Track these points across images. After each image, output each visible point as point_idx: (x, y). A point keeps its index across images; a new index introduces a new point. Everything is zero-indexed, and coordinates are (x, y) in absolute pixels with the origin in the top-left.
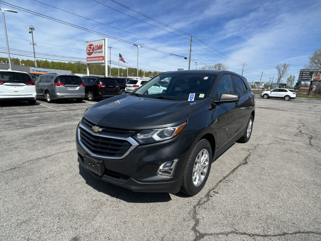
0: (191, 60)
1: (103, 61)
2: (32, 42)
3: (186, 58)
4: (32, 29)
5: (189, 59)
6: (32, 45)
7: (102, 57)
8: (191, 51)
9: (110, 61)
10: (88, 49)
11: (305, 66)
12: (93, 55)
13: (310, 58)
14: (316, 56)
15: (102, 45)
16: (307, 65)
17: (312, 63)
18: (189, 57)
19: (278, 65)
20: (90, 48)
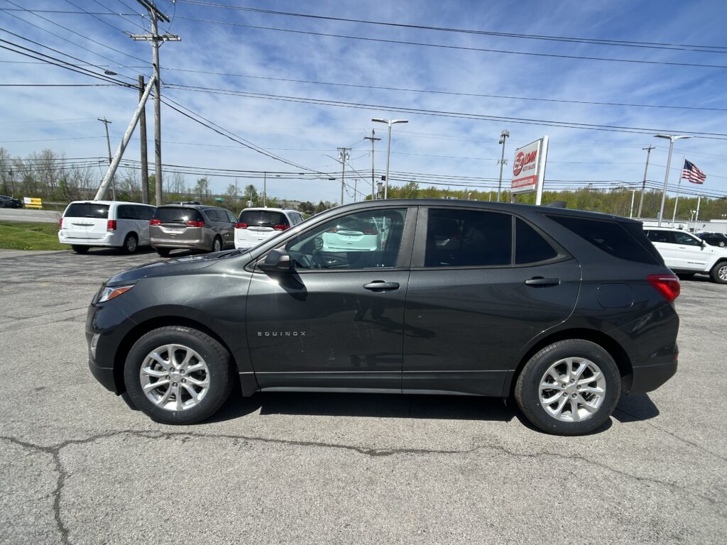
1: (533, 187)
2: (500, 159)
4: (505, 136)
6: (500, 164)
7: (533, 177)
9: (644, 182)
10: (516, 163)
12: (522, 175)
15: (536, 153)
20: (518, 160)
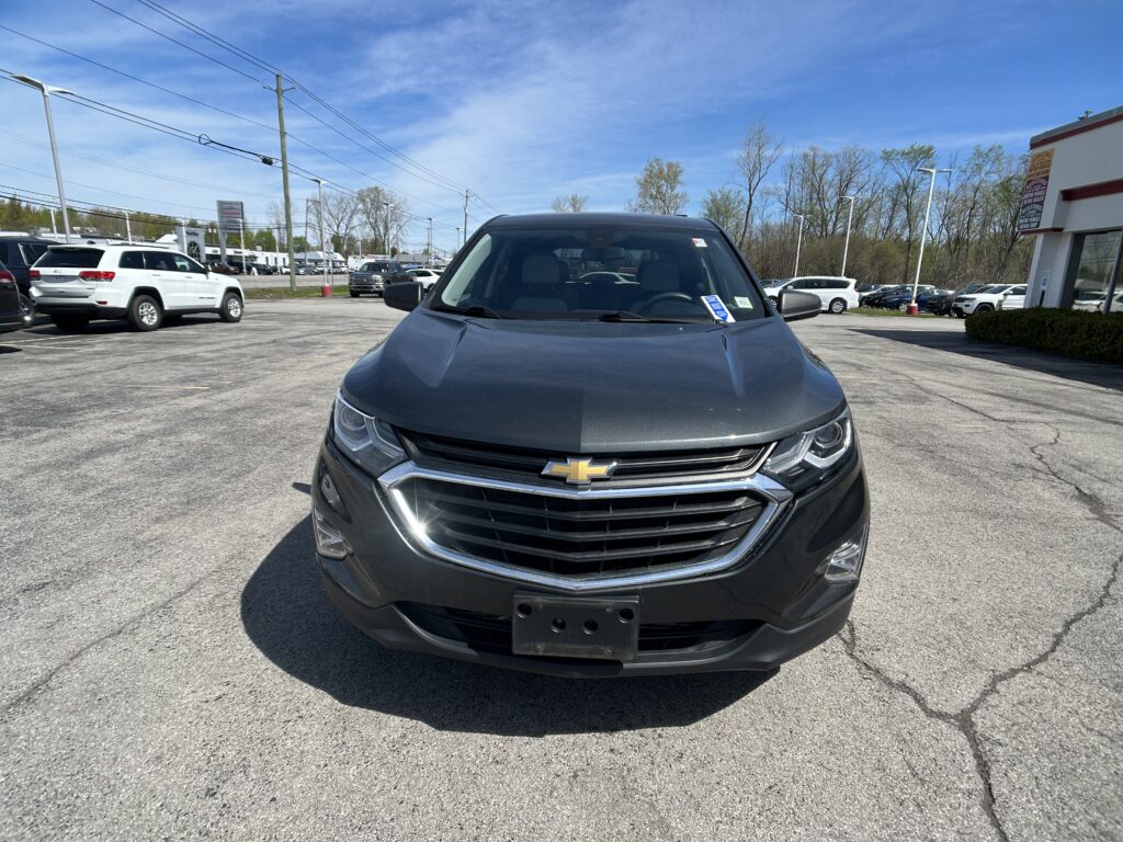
0: (289, 168)
3: (267, 161)
5: (280, 164)
8: (283, 134)
11: (629, 203)
13: (639, 183)
14: (650, 177)
16: (634, 203)
17: (644, 197)
18: (280, 158)
19: (558, 199)
